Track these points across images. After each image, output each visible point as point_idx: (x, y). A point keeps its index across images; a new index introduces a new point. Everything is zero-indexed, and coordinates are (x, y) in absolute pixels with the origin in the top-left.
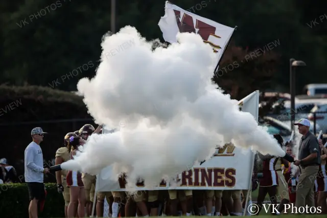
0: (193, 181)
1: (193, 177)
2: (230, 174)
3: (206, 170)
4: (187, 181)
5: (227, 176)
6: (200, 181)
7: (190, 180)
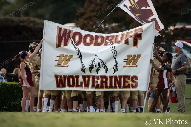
0: (109, 85)
1: (108, 82)
2: (134, 79)
3: (118, 77)
4: (104, 85)
5: (132, 81)
6: (113, 85)
7: (106, 84)
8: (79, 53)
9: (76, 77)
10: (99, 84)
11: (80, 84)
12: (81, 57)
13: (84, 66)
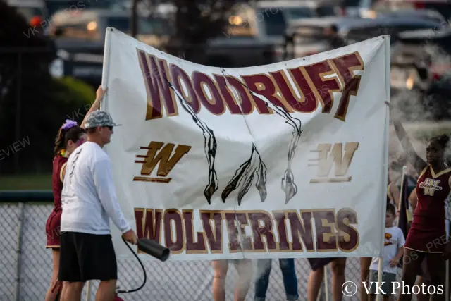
0: (277, 239)
1: (275, 231)
2: (345, 221)
3: (299, 215)
4: (264, 239)
5: (341, 226)
6: (290, 240)
7: (270, 237)
8: (212, 140)
9: (185, 217)
10: (249, 239)
11: (196, 240)
12: (212, 153)
13: (216, 182)
